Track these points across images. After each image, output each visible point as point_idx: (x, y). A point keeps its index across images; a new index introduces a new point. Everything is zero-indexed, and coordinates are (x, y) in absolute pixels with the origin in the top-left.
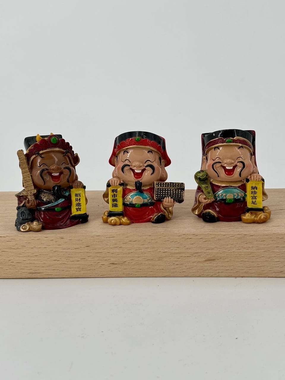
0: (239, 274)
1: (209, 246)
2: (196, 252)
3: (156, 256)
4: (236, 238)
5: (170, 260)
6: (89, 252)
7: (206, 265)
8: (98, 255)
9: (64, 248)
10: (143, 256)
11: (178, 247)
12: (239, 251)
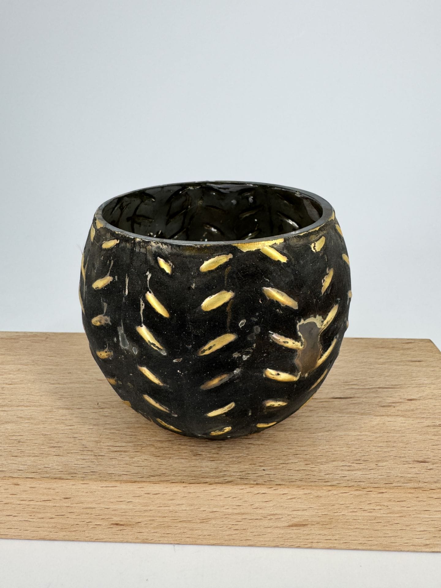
0: (348, 547)
1: (299, 506)
2: (272, 513)
3: (197, 516)
4: (351, 496)
5: (223, 523)
6: (72, 507)
7: (290, 531)
8: (89, 511)
9: (22, 499)
10: (173, 516)
11: (239, 506)
12: (354, 514)
